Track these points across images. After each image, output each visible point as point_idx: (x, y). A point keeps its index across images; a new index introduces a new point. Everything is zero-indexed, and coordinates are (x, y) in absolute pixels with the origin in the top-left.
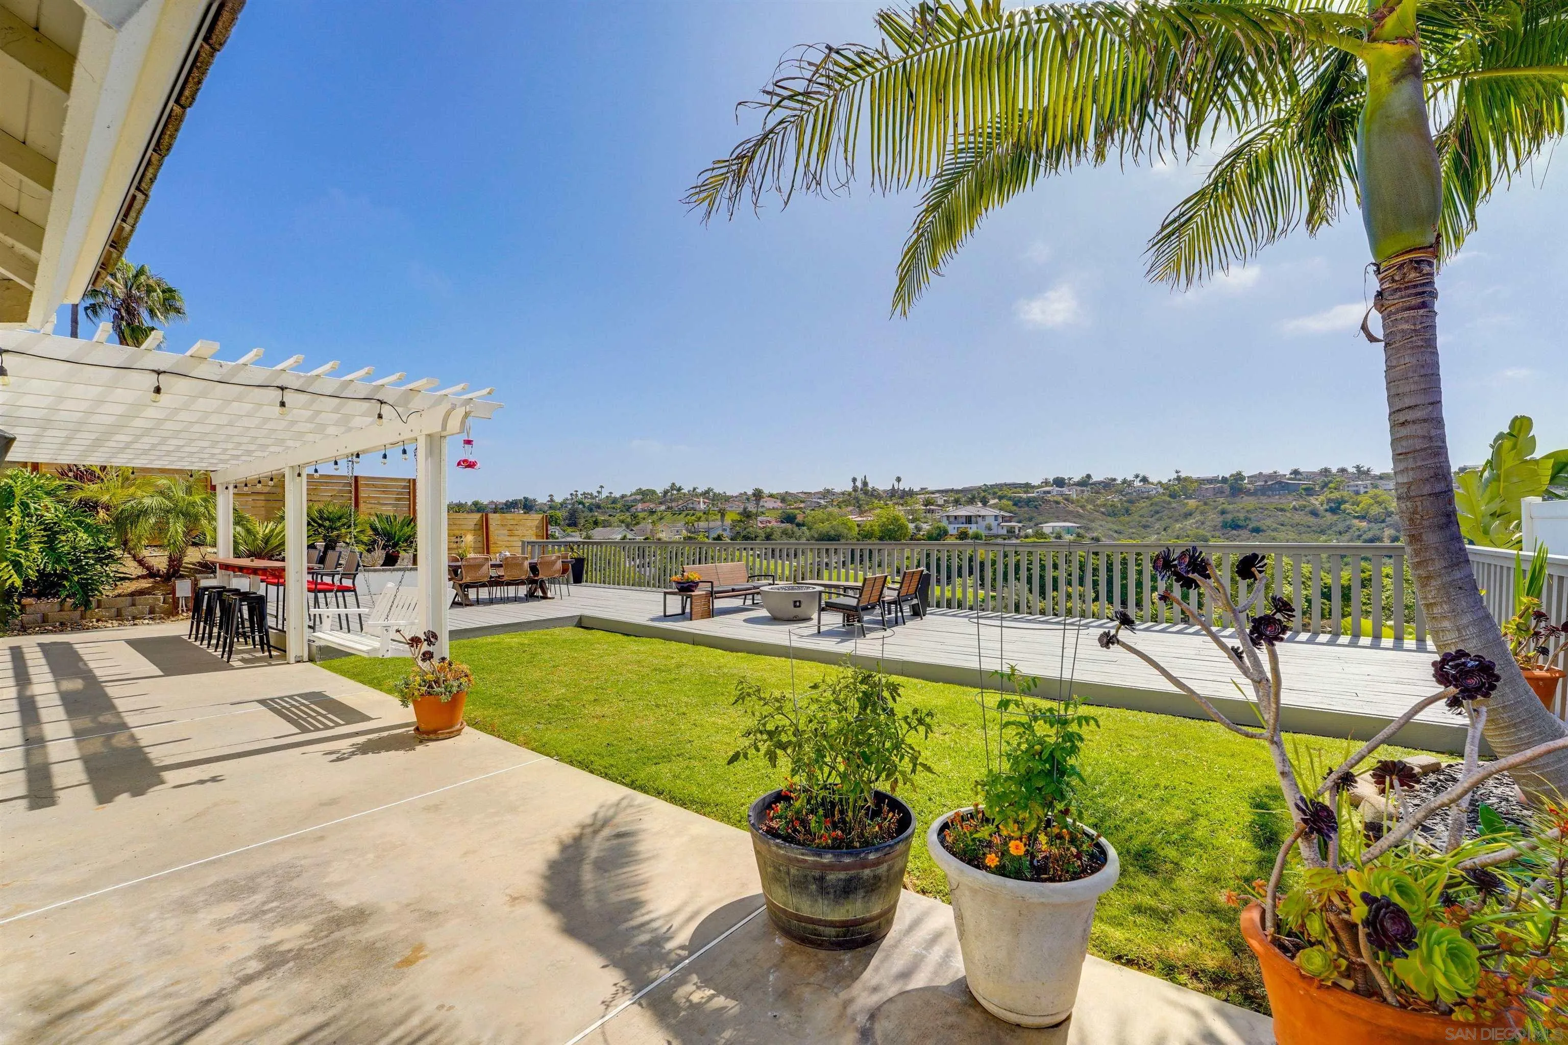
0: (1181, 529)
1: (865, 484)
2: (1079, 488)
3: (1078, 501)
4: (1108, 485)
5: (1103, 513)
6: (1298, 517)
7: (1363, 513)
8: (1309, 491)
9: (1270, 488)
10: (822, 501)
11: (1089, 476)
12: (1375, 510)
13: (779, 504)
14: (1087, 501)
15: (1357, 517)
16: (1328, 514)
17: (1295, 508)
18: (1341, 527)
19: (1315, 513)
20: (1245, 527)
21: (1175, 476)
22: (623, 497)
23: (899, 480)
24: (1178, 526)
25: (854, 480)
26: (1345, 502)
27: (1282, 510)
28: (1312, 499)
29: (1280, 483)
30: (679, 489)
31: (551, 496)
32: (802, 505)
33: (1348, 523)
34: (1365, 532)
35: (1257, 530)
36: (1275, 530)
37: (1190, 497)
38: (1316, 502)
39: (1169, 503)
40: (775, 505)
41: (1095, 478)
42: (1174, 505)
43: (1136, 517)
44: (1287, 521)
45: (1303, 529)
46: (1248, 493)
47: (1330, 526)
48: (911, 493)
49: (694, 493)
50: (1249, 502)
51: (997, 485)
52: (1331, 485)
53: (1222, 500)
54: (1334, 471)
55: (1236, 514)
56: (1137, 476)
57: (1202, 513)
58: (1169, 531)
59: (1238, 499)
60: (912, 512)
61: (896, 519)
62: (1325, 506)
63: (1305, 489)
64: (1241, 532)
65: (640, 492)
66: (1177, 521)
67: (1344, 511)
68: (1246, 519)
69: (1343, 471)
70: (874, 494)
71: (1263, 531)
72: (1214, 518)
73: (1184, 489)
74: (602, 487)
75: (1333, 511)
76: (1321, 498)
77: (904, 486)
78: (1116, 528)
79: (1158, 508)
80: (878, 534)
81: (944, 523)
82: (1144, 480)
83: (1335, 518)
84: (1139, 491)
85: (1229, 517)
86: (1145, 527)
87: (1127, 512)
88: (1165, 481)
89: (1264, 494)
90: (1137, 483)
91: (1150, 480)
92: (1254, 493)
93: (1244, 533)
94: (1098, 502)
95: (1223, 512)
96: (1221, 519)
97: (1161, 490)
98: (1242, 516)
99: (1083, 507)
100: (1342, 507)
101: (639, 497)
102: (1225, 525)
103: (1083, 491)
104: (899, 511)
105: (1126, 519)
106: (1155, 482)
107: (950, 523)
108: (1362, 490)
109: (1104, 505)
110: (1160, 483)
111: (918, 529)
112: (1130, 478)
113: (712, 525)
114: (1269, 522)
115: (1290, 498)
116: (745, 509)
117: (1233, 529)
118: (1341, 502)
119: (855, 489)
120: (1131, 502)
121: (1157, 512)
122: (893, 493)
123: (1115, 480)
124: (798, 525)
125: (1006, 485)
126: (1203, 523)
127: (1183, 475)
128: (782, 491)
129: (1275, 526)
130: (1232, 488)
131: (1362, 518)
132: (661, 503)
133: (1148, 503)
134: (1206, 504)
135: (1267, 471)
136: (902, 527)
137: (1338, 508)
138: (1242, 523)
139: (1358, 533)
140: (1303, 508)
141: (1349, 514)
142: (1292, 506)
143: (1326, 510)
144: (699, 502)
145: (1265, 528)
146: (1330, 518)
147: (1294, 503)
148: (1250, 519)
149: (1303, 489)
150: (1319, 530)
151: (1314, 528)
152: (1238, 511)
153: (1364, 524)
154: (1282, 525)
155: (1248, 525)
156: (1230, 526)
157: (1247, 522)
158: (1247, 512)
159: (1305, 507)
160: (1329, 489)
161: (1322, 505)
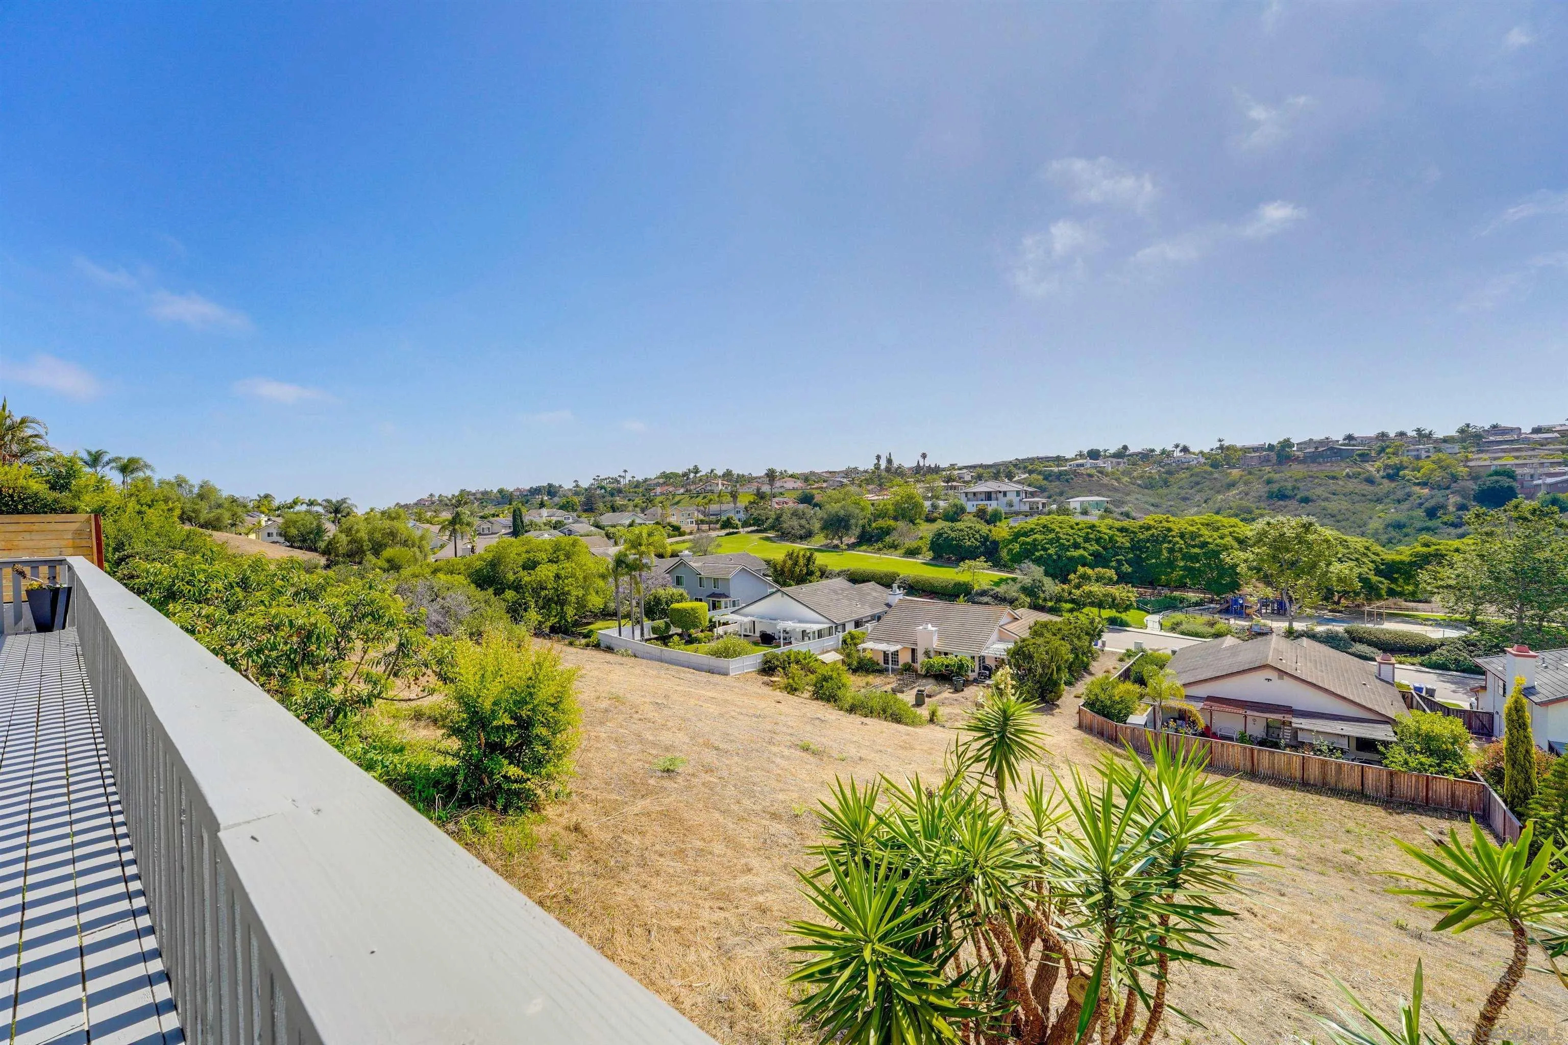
0: (1222, 500)
1: (889, 461)
2: (1114, 460)
3: (1113, 473)
4: (1146, 456)
5: (1139, 485)
6: (1351, 485)
7: (1425, 479)
8: (1365, 457)
9: (1321, 455)
10: (845, 480)
11: (1125, 448)
12: (1438, 476)
13: (799, 484)
14: (1123, 473)
15: (1419, 484)
16: (1385, 481)
17: (1348, 476)
18: (1400, 494)
19: (1370, 481)
20: (1293, 497)
21: (1218, 445)
22: (646, 480)
23: (924, 456)
24: (1220, 497)
25: (878, 457)
26: (1404, 468)
27: (1334, 478)
28: (1368, 466)
29: (1332, 448)
31: (576, 481)
32: (825, 485)
33: (1407, 490)
34: (1427, 500)
35: (1307, 500)
36: (1326, 499)
37: (1234, 467)
38: (1371, 468)
39: (1211, 473)
40: (796, 485)
41: (1133, 449)
42: (1216, 475)
43: (1175, 489)
44: (1339, 489)
45: (1356, 498)
46: (1297, 459)
47: (1387, 495)
48: (936, 470)
49: (712, 475)
50: (1297, 471)
51: (1028, 459)
52: (1388, 450)
53: (1268, 469)
54: (1392, 435)
55: (1282, 484)
56: (1177, 446)
57: (1246, 484)
58: (1211, 503)
59: (1283, 468)
62: (1381, 473)
63: (1360, 455)
64: (1288, 502)
65: (663, 475)
66: (1218, 492)
67: (1403, 478)
68: (1294, 488)
69: (1402, 434)
70: (900, 472)
71: (1313, 501)
72: (1259, 488)
73: (1227, 459)
74: (625, 471)
75: (1388, 477)
76: (1378, 464)
77: (930, 462)
78: (1152, 500)
79: (1198, 479)
80: (891, 513)
81: (962, 500)
82: (1185, 450)
83: (1393, 485)
84: (1179, 462)
85: (1275, 487)
86: (1185, 499)
87: (1166, 484)
88: (1206, 450)
89: (1313, 462)
90: (1177, 454)
91: (1192, 450)
92: (1302, 461)
93: (1293, 504)
94: (1135, 474)
95: (1269, 482)
96: (1267, 489)
97: (1203, 460)
98: (1289, 485)
99: (1118, 480)
100: (1401, 473)
101: (661, 481)
102: (1271, 496)
103: (1119, 463)
105: (1164, 491)
106: (1197, 451)
107: (968, 500)
108: (1424, 454)
109: (1142, 477)
110: (1201, 452)
111: (935, 507)
112: (1169, 448)
113: (724, 507)
114: (1319, 491)
115: (1343, 464)
116: (758, 490)
117: (1280, 499)
118: (1400, 468)
119: (877, 466)
120: (1170, 473)
121: (1197, 483)
122: (918, 470)
123: (1153, 451)
124: (815, 505)
125: (1038, 458)
126: (1247, 494)
127: (1226, 443)
128: (806, 471)
129: (1326, 495)
130: (1280, 455)
131: (1424, 484)
132: (677, 486)
133: (1188, 474)
134: (1250, 473)
135: (1318, 437)
136: (918, 505)
137: (1397, 474)
138: (1290, 493)
139: (1418, 501)
140: (1356, 476)
141: (1408, 481)
142: (1344, 474)
143: (1383, 477)
144: (717, 484)
145: (1315, 497)
146: (1387, 485)
147: (1348, 470)
148: (1298, 488)
149: (1357, 455)
150: (1375, 499)
151: (1369, 497)
152: (1286, 480)
153: (1426, 491)
154: (1334, 494)
155: (1296, 495)
156: (1277, 496)
157: (1296, 492)
158: (1296, 480)
159: (1359, 474)
160: (1386, 454)
161: (1378, 472)
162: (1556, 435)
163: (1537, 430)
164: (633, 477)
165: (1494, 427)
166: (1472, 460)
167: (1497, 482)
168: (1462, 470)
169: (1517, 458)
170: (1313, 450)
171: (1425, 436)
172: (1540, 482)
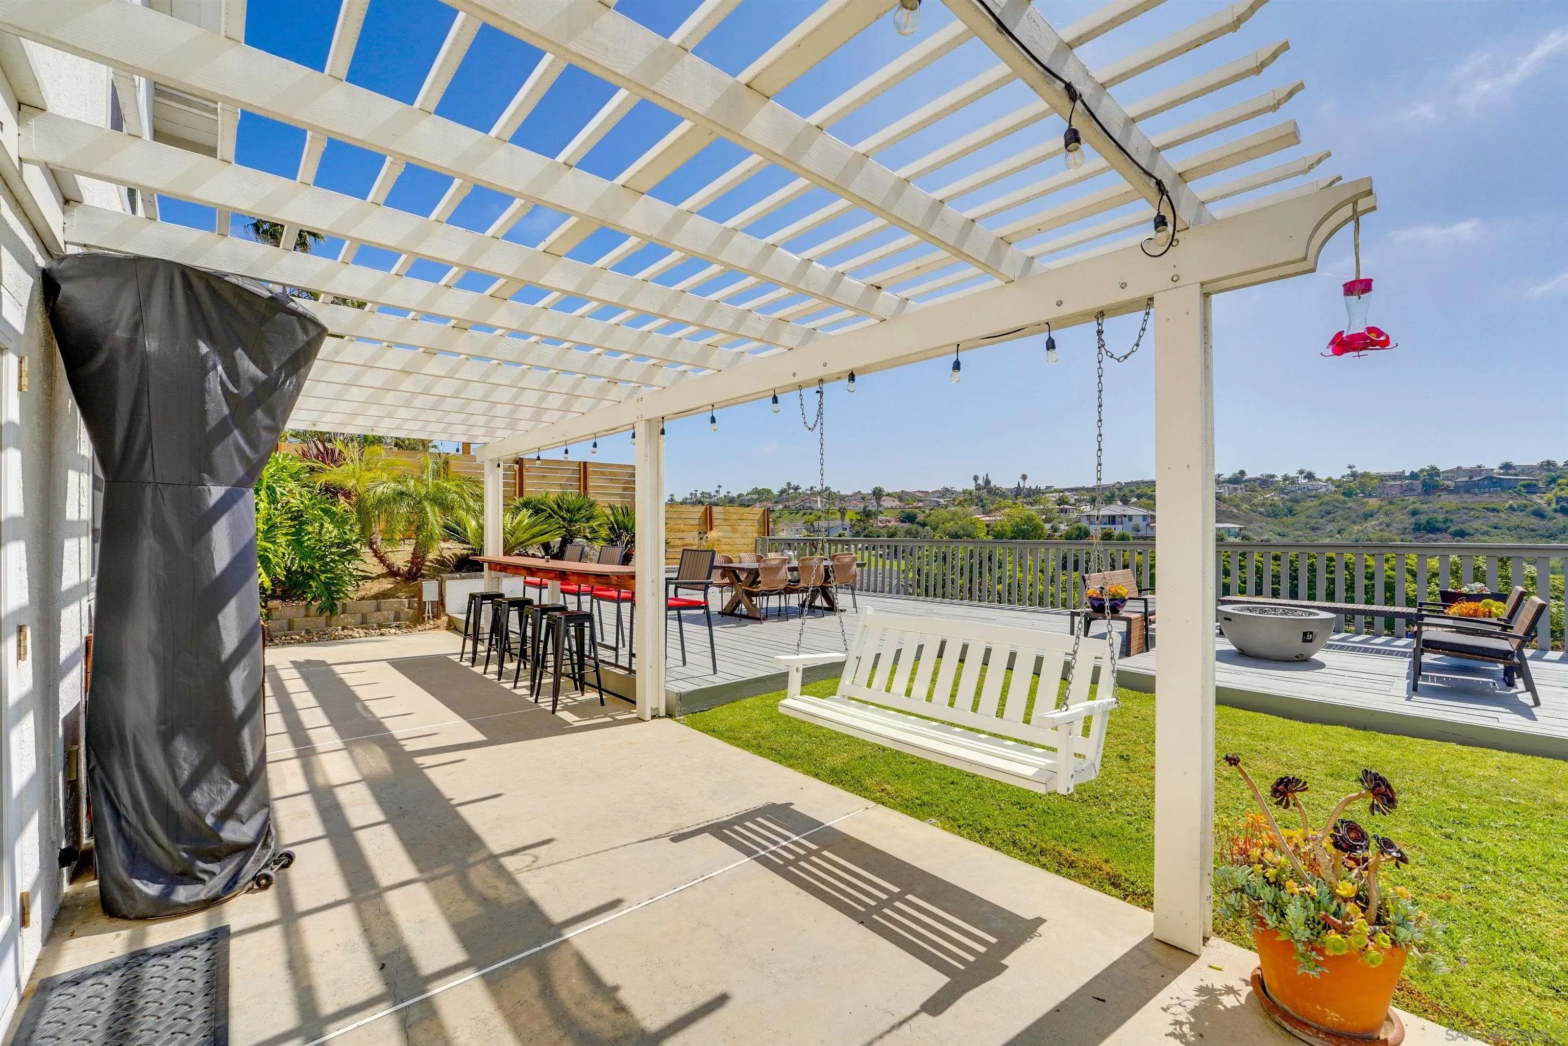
0: (1359, 531)
1: (987, 482)
2: (1231, 486)
3: (1231, 500)
4: (1266, 482)
5: (1261, 513)
6: (1516, 519)
8: (1531, 488)
9: (1476, 485)
10: (942, 500)
11: (1242, 473)
13: (897, 503)
14: (1242, 500)
16: (1558, 515)
17: (1511, 508)
19: (1540, 514)
20: (1445, 530)
21: (1349, 471)
22: (740, 496)
23: (1024, 477)
24: (1357, 528)
25: (976, 478)
27: (1494, 510)
28: (1535, 498)
29: (1491, 478)
30: (797, 488)
31: (672, 495)
32: (920, 504)
35: (1462, 534)
36: (1486, 533)
37: (1370, 496)
38: (1539, 500)
39: (1344, 502)
40: (894, 504)
41: (1249, 475)
42: (1350, 505)
43: (1303, 518)
44: (1501, 523)
45: (1523, 533)
46: (1447, 489)
48: (1037, 492)
49: (813, 493)
50: (1448, 501)
51: (1133, 483)
52: (1560, 481)
53: (1412, 499)
55: (1431, 515)
56: (1301, 472)
57: (1386, 514)
58: (1345, 534)
59: (1431, 498)
60: (1045, 512)
61: (1030, 519)
62: (1554, 505)
63: (1524, 486)
65: (756, 491)
66: (1354, 522)
68: (1446, 521)
70: (995, 493)
71: (1469, 534)
72: (1402, 519)
73: (1362, 486)
74: (720, 486)
76: (1549, 496)
77: (1030, 484)
78: (1279, 530)
79: (1329, 508)
80: (1009, 534)
81: (1084, 524)
82: (1310, 476)
84: (1304, 489)
85: (1423, 519)
86: (1314, 529)
87: (1290, 511)
88: (1336, 477)
89: (1468, 491)
90: (1303, 481)
91: (1317, 477)
92: (1456, 491)
94: (1255, 501)
95: (1414, 513)
96: (1413, 520)
97: (1333, 488)
98: (1440, 517)
99: (1237, 506)
101: (755, 496)
102: (1418, 528)
103: (1235, 489)
104: (1031, 511)
105: (1290, 520)
106: (1324, 478)
107: (1091, 523)
109: (1263, 504)
110: (1330, 479)
111: (1055, 530)
112: (1293, 474)
113: (832, 524)
114: (1476, 524)
115: (1503, 495)
116: (865, 508)
117: (1428, 532)
119: (978, 488)
120: (1296, 501)
121: (1329, 513)
122: (1018, 492)
123: (1273, 476)
124: (923, 525)
125: (1143, 482)
126: (1388, 526)
127: (1360, 470)
128: (899, 490)
129: (1485, 528)
130: (1424, 484)
132: (776, 502)
133: (1316, 502)
134: (1391, 503)
135: (1468, 464)
136: (1036, 527)
138: (1441, 525)
140: (1523, 508)
142: (1507, 506)
143: (1556, 511)
144: (816, 501)
145: (1472, 531)
147: (1511, 502)
148: (1451, 521)
149: (1522, 486)
150: (1547, 534)
151: (1538, 532)
152: (1435, 511)
154: (1496, 528)
155: (1448, 528)
156: (1425, 529)
157: (1448, 524)
158: (1447, 512)
159: (1525, 506)
160: (1559, 485)
161: (1549, 504)
164: (728, 492)
170: (1466, 479)
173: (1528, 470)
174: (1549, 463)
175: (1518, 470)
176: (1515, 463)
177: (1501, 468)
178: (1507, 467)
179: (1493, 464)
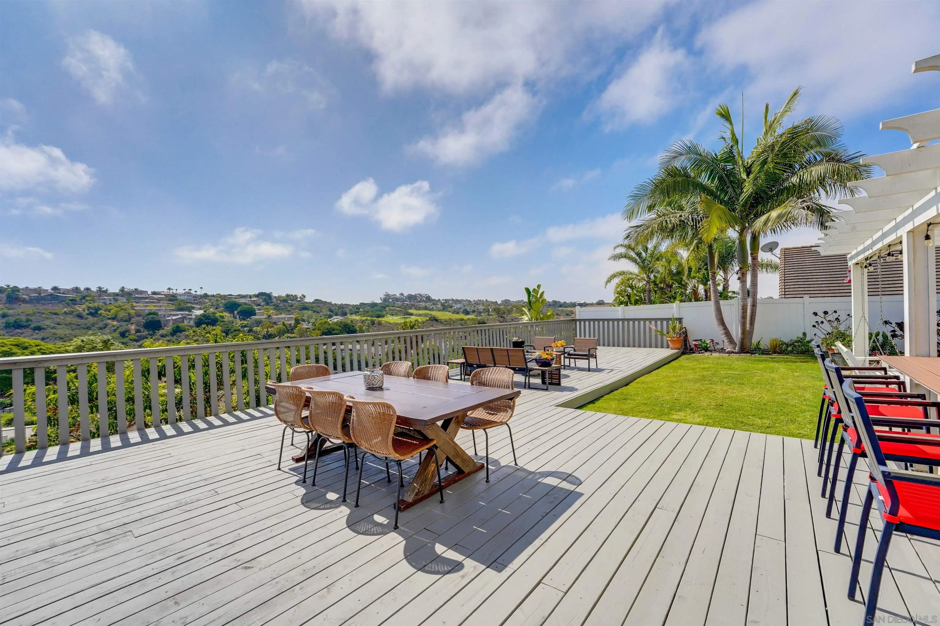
6: (69, 319)
7: (113, 316)
9: (43, 298)
12: (122, 314)
15: (110, 319)
16: (89, 317)
17: (66, 313)
18: (101, 325)
19: (80, 316)
20: (27, 327)
26: (101, 309)
27: (56, 314)
28: (77, 307)
33: (105, 322)
34: (118, 328)
35: (39, 328)
36: (54, 328)
38: (80, 308)
44: (61, 321)
45: (74, 327)
46: (24, 301)
47: (93, 325)
50: (27, 308)
52: (87, 298)
53: (1, 306)
54: (82, 289)
55: (18, 317)
59: (14, 306)
62: (87, 312)
63: (71, 300)
64: (24, 330)
67: (101, 315)
68: (28, 320)
69: (88, 289)
71: (43, 329)
75: (91, 314)
76: (84, 306)
83: (96, 319)
85: (12, 320)
89: (38, 303)
92: (31, 301)
93: (28, 331)
95: (6, 316)
96: (4, 320)
98: (24, 318)
100: (99, 312)
102: (8, 326)
108: (108, 302)
114: (47, 322)
115: (61, 306)
117: (16, 328)
118: (97, 309)
129: (53, 325)
130: (8, 297)
131: (113, 319)
137: (96, 312)
138: (25, 324)
139: (113, 328)
140: (71, 313)
141: (104, 316)
142: (63, 311)
143: (88, 314)
145: (45, 327)
146: (91, 319)
147: (65, 309)
148: (31, 321)
150: (86, 327)
151: (82, 326)
152: (19, 315)
153: (115, 323)
154: (59, 324)
155: (29, 325)
156: (13, 326)
157: (29, 323)
158: (27, 315)
159: (73, 312)
160: (87, 300)
161: (84, 311)
162: (163, 296)
163: (154, 293)
165: (136, 289)
166: (136, 306)
167: (153, 318)
168: (132, 312)
169: (155, 306)
170: (37, 295)
171: (104, 291)
172: (170, 318)
173: (67, 291)
174: (77, 288)
175: (62, 292)
176: (60, 287)
177: (52, 289)
178: (55, 289)
179: (48, 287)
